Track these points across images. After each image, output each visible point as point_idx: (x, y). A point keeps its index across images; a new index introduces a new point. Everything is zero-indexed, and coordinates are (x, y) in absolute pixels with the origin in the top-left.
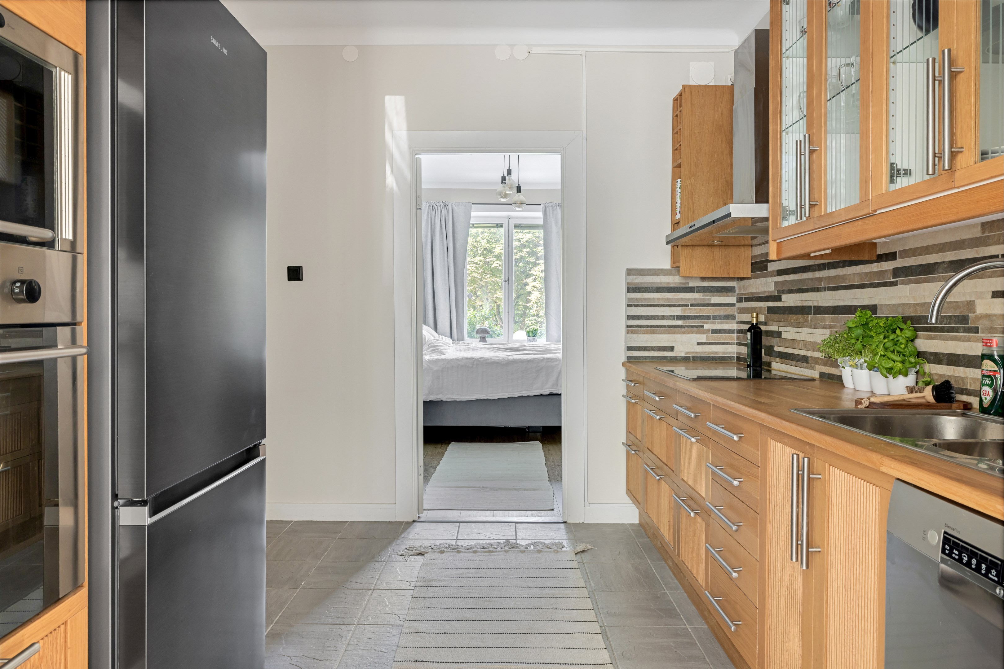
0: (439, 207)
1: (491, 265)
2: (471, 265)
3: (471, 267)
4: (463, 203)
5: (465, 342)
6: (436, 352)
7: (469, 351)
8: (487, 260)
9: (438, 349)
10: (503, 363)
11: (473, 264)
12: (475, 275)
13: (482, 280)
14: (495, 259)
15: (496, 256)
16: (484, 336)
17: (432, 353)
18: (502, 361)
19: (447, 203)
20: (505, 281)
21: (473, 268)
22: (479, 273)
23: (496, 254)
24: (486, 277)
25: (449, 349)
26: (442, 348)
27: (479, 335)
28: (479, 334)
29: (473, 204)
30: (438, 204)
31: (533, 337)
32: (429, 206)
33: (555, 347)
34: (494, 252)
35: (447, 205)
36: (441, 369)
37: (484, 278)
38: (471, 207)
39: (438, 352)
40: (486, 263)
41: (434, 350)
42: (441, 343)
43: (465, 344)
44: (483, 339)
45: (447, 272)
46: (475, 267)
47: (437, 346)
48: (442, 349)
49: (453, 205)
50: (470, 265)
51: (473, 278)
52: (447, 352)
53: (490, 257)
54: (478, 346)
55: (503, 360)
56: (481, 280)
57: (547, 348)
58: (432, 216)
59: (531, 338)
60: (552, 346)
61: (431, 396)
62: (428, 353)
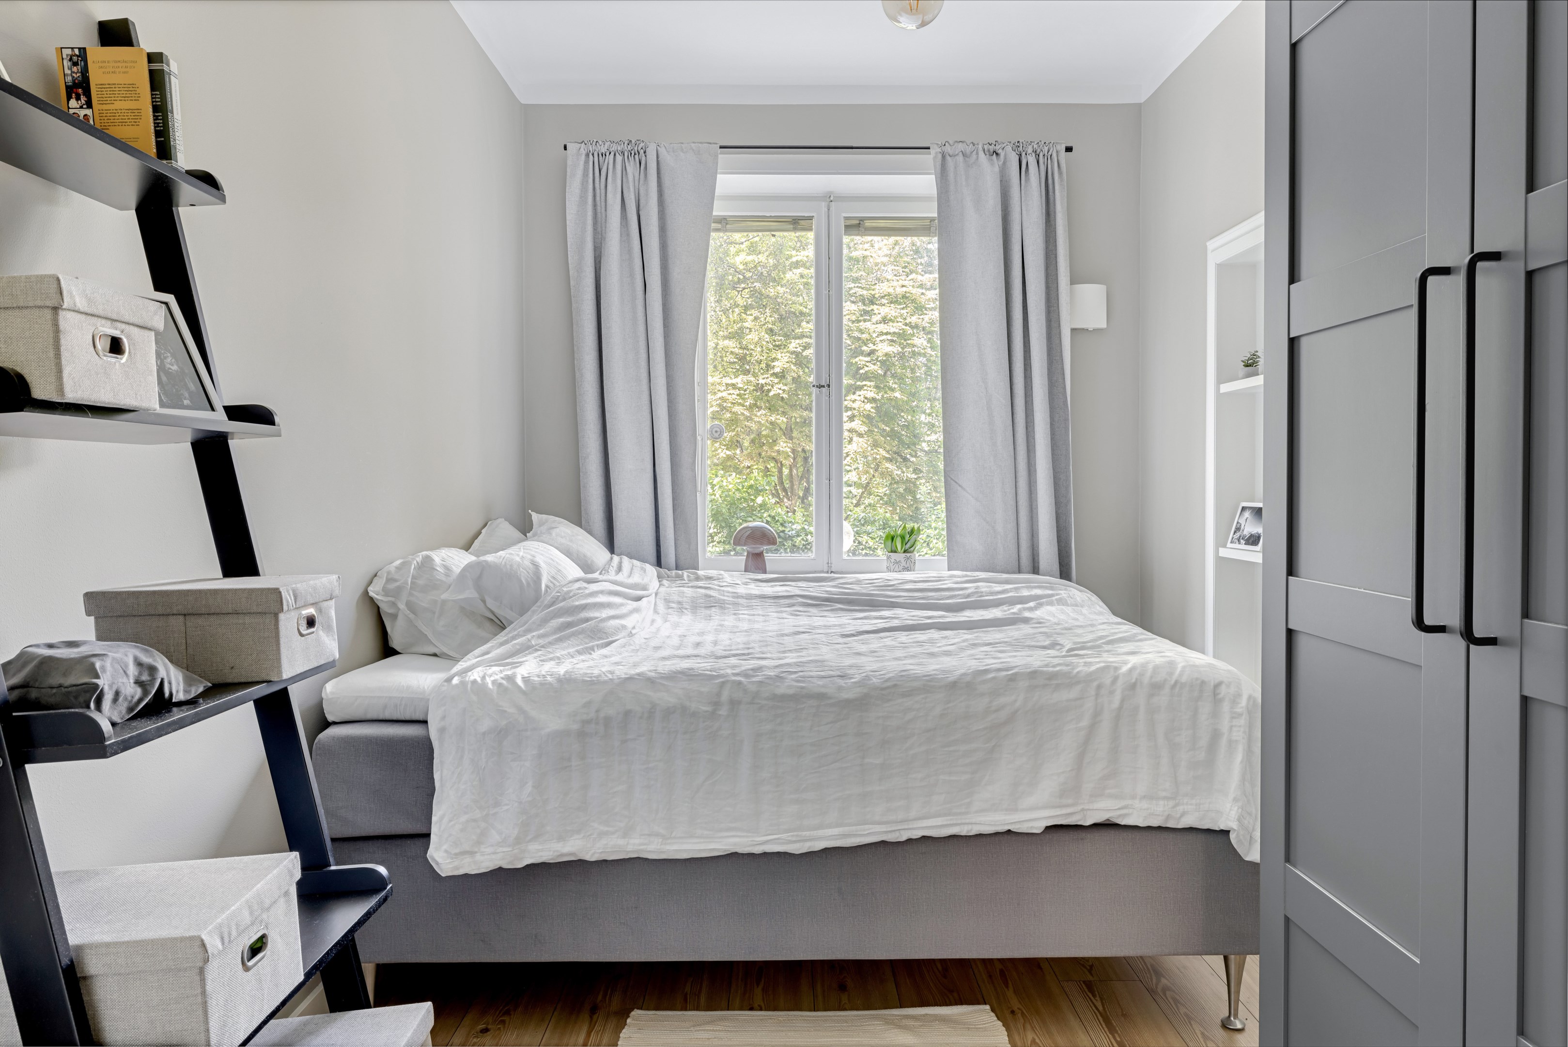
0: (619, 158)
1: (769, 391)
2: (731, 391)
3: (730, 394)
4: (693, 145)
5: (701, 573)
6: (573, 634)
7: (708, 612)
8: (762, 381)
9: (587, 620)
10: (845, 695)
11: (734, 389)
12: (738, 409)
13: (752, 419)
14: (776, 381)
15: (775, 375)
16: (757, 551)
17: (560, 640)
18: (840, 688)
19: (642, 145)
20: (821, 386)
21: (734, 396)
22: (746, 406)
23: (777, 370)
24: (758, 414)
25: (637, 610)
26: (605, 613)
27: (744, 550)
28: (745, 545)
29: (721, 147)
30: (614, 148)
31: (905, 552)
32: (587, 155)
33: (992, 594)
34: (773, 367)
35: (642, 152)
36: (575, 727)
37: (756, 416)
38: (716, 157)
39: (582, 632)
40: (760, 388)
41: (569, 625)
42: (602, 592)
43: (698, 578)
44: (756, 563)
45: (644, 356)
46: (737, 395)
47: (584, 607)
48: (603, 620)
49: (662, 151)
50: (729, 392)
51: (734, 415)
52: (624, 627)
53: (766, 376)
54: (742, 590)
55: (841, 682)
56: (749, 419)
57: (968, 596)
58: (597, 185)
59: (900, 556)
60: (983, 587)
61: (533, 847)
62: (542, 642)
